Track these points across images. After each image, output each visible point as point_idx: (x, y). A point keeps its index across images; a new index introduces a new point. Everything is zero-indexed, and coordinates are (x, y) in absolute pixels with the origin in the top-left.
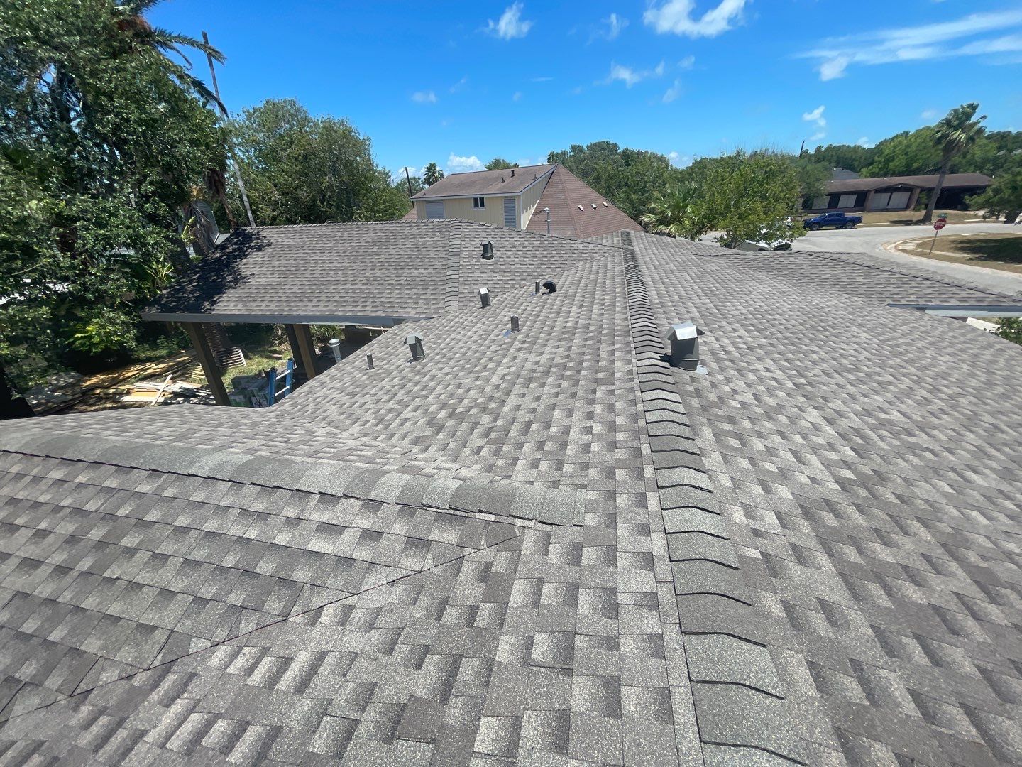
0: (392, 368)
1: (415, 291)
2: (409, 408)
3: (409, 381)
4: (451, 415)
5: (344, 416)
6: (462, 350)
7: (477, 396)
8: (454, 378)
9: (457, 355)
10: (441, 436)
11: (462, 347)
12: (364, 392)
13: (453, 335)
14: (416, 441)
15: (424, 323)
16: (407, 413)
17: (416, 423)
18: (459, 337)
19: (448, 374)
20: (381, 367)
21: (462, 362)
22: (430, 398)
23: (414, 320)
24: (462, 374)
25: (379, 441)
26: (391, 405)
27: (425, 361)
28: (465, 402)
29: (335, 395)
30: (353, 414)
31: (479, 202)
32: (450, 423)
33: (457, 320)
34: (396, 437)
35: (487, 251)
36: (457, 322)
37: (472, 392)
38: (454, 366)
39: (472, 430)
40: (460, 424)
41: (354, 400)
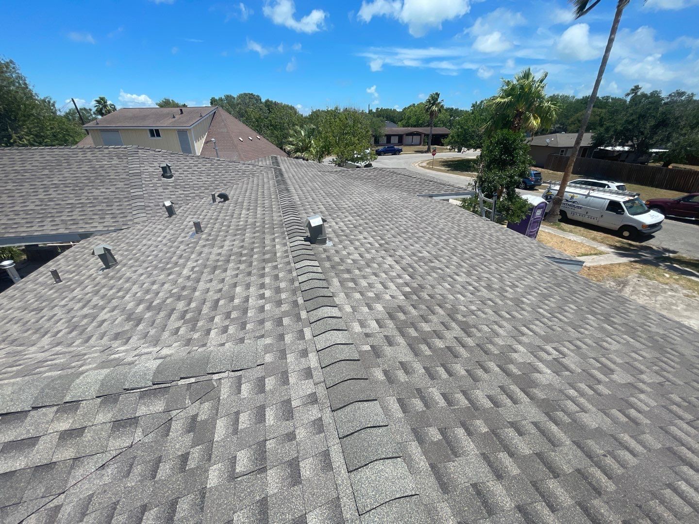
0: (83, 278)
1: (100, 208)
2: (106, 310)
3: (103, 287)
4: (149, 308)
5: (29, 332)
6: (154, 253)
7: (171, 288)
8: (149, 277)
9: (150, 258)
10: (140, 327)
11: (154, 251)
12: (52, 304)
13: (144, 242)
14: (117, 336)
15: (114, 234)
16: (103, 315)
17: (114, 321)
18: (150, 242)
19: (142, 274)
20: (70, 280)
21: (154, 263)
22: (127, 298)
23: (101, 233)
24: (155, 272)
25: (75, 346)
26: (86, 311)
27: (118, 267)
28: (161, 294)
29: (17, 314)
30: (41, 328)
31: (155, 133)
32: (148, 315)
33: (146, 229)
34: (94, 338)
35: (166, 172)
36: (147, 231)
37: (166, 286)
38: (148, 267)
39: (169, 316)
40: (158, 314)
41: (40, 315)
